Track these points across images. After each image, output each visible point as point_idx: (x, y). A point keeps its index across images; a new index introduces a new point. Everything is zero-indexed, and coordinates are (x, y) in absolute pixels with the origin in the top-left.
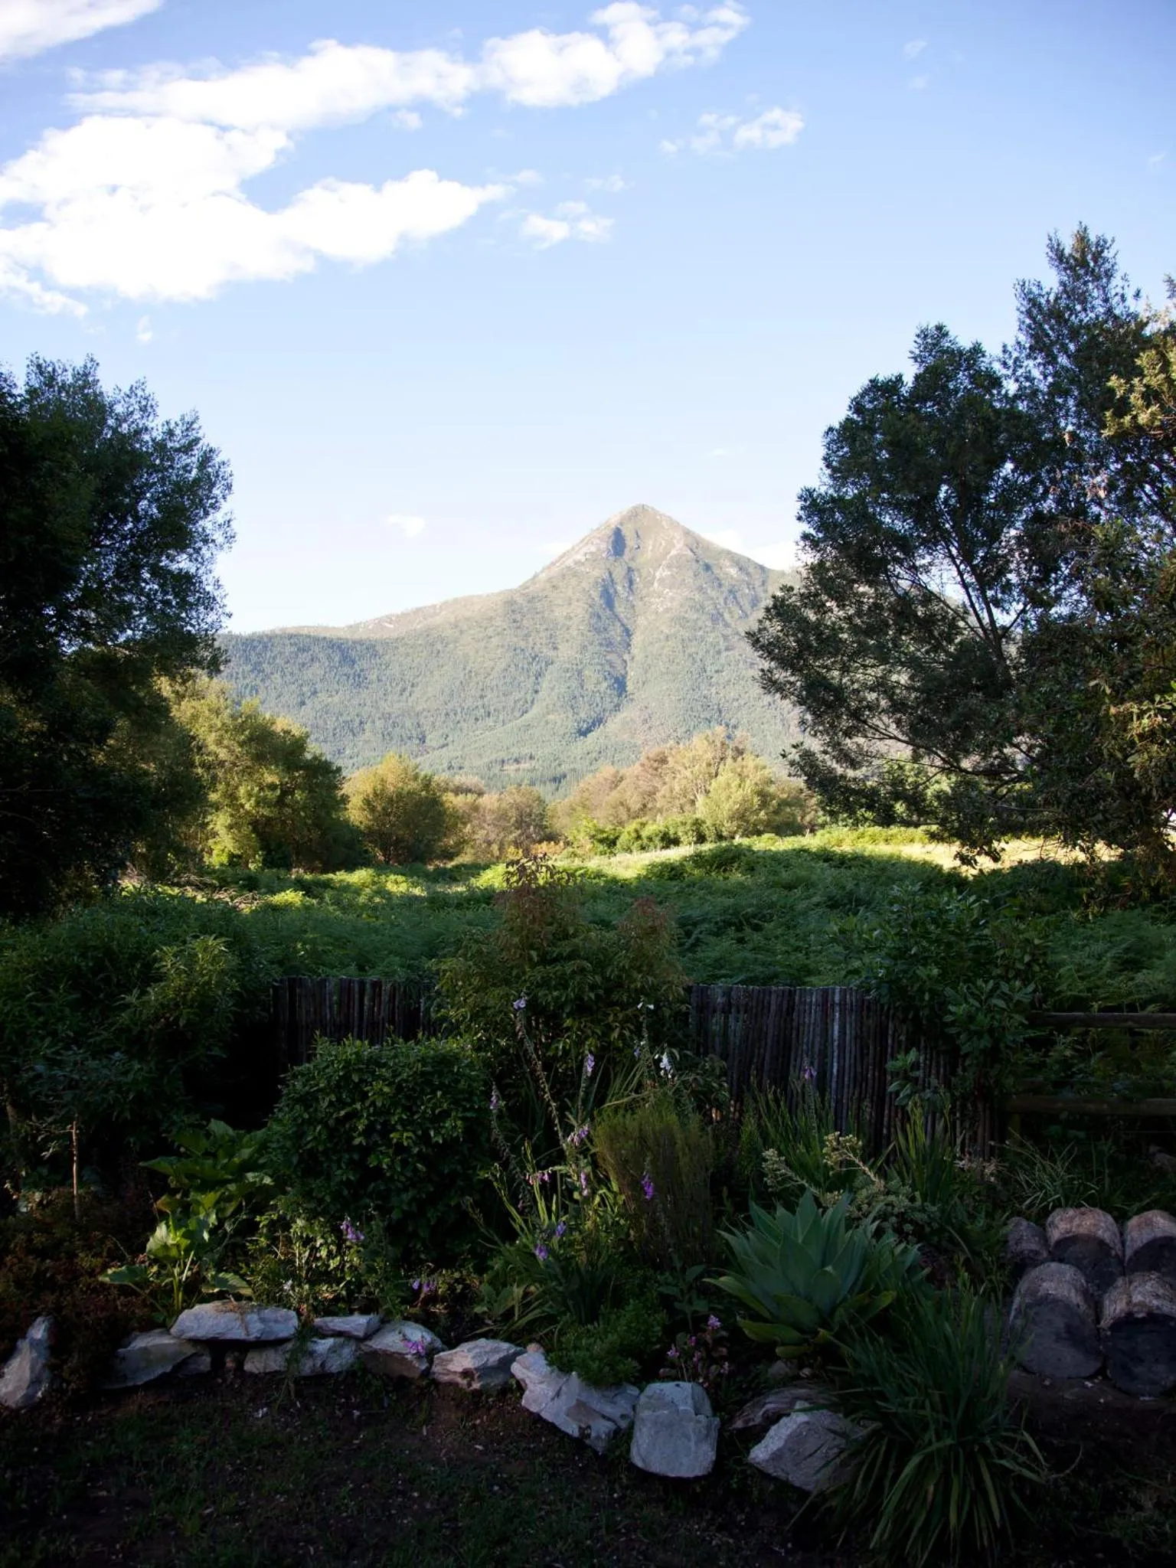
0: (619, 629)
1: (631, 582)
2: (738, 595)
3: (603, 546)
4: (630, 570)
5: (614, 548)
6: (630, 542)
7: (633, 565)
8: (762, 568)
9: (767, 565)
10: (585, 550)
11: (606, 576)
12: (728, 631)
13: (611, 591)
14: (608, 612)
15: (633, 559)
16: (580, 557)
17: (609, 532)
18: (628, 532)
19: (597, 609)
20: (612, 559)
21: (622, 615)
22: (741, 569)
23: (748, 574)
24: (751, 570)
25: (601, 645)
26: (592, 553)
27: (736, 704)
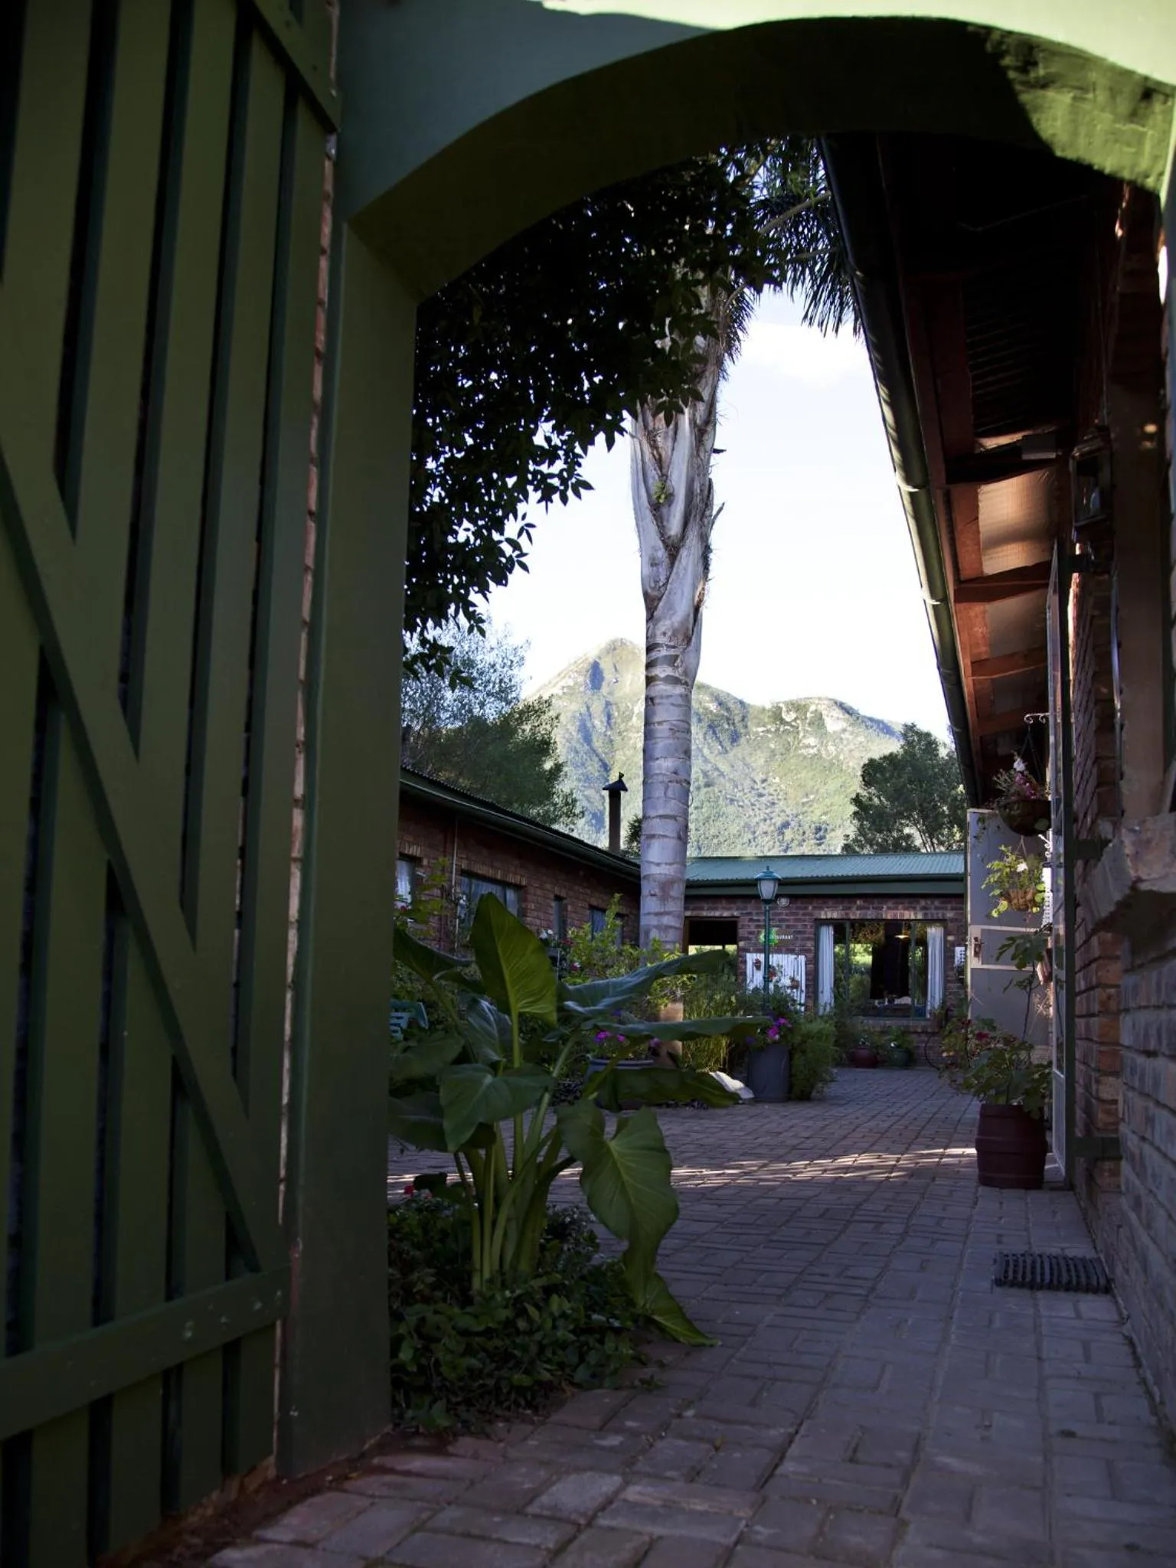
0: (597, 765)
1: (609, 717)
2: (717, 730)
3: (581, 679)
4: (608, 704)
5: (592, 681)
6: (608, 675)
7: (610, 699)
8: (741, 703)
9: (747, 701)
10: (563, 683)
11: (584, 710)
12: (709, 767)
13: (589, 725)
14: (586, 747)
15: (611, 693)
16: (557, 691)
17: (586, 666)
18: (606, 666)
19: (574, 743)
20: (589, 692)
21: (600, 750)
22: (720, 704)
23: (728, 709)
24: (731, 705)
25: (579, 780)
26: (569, 687)
27: (715, 841)
